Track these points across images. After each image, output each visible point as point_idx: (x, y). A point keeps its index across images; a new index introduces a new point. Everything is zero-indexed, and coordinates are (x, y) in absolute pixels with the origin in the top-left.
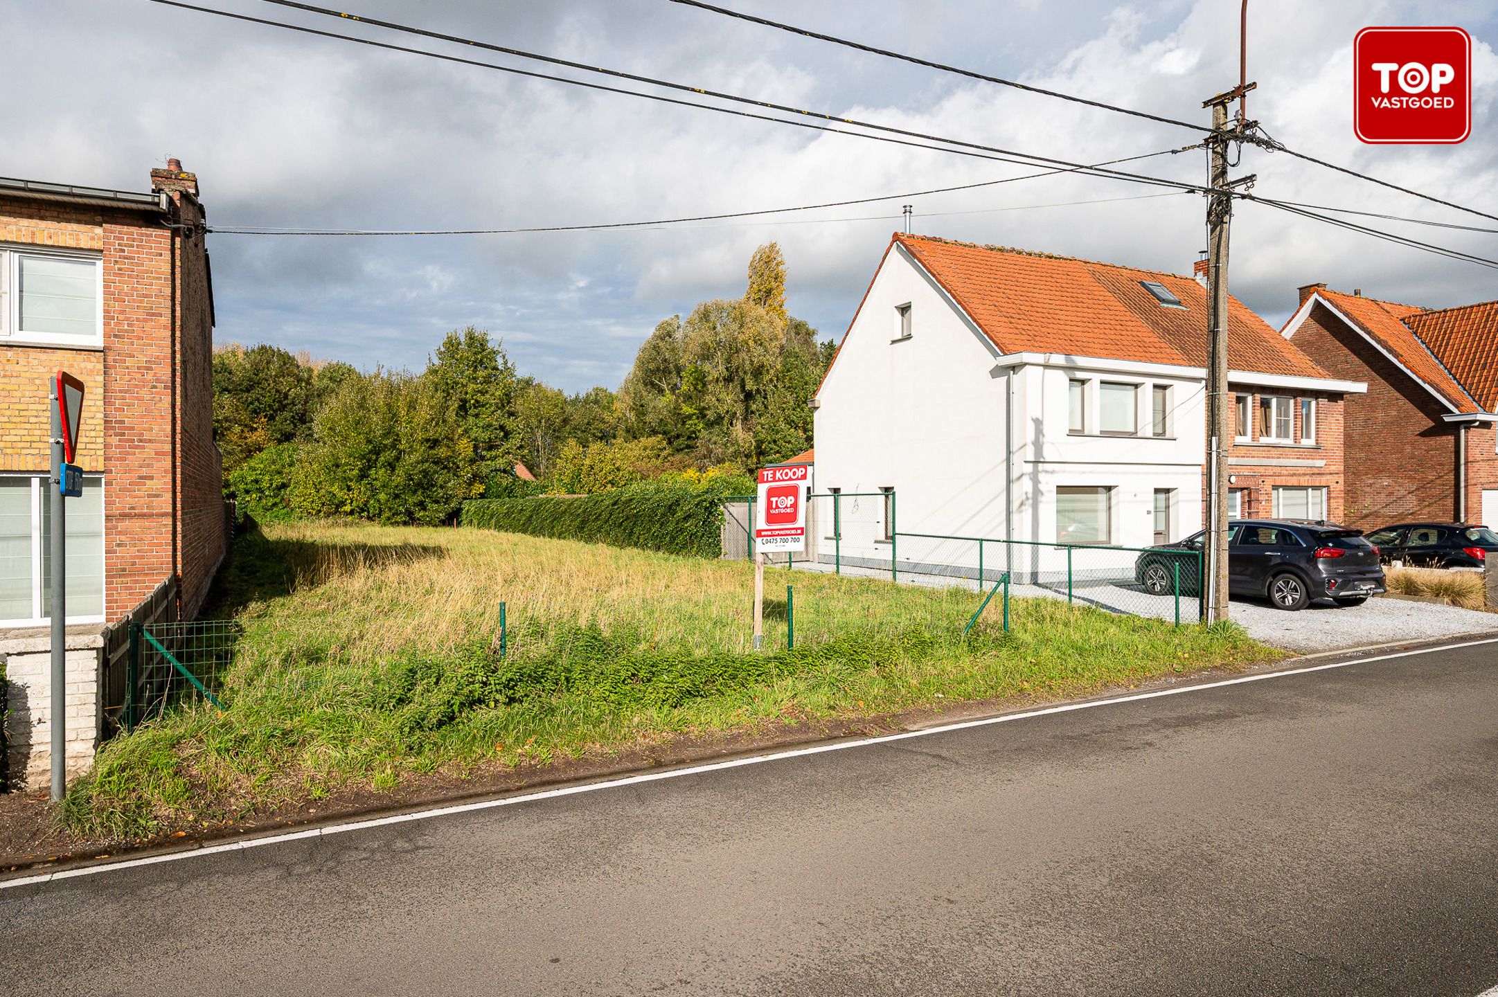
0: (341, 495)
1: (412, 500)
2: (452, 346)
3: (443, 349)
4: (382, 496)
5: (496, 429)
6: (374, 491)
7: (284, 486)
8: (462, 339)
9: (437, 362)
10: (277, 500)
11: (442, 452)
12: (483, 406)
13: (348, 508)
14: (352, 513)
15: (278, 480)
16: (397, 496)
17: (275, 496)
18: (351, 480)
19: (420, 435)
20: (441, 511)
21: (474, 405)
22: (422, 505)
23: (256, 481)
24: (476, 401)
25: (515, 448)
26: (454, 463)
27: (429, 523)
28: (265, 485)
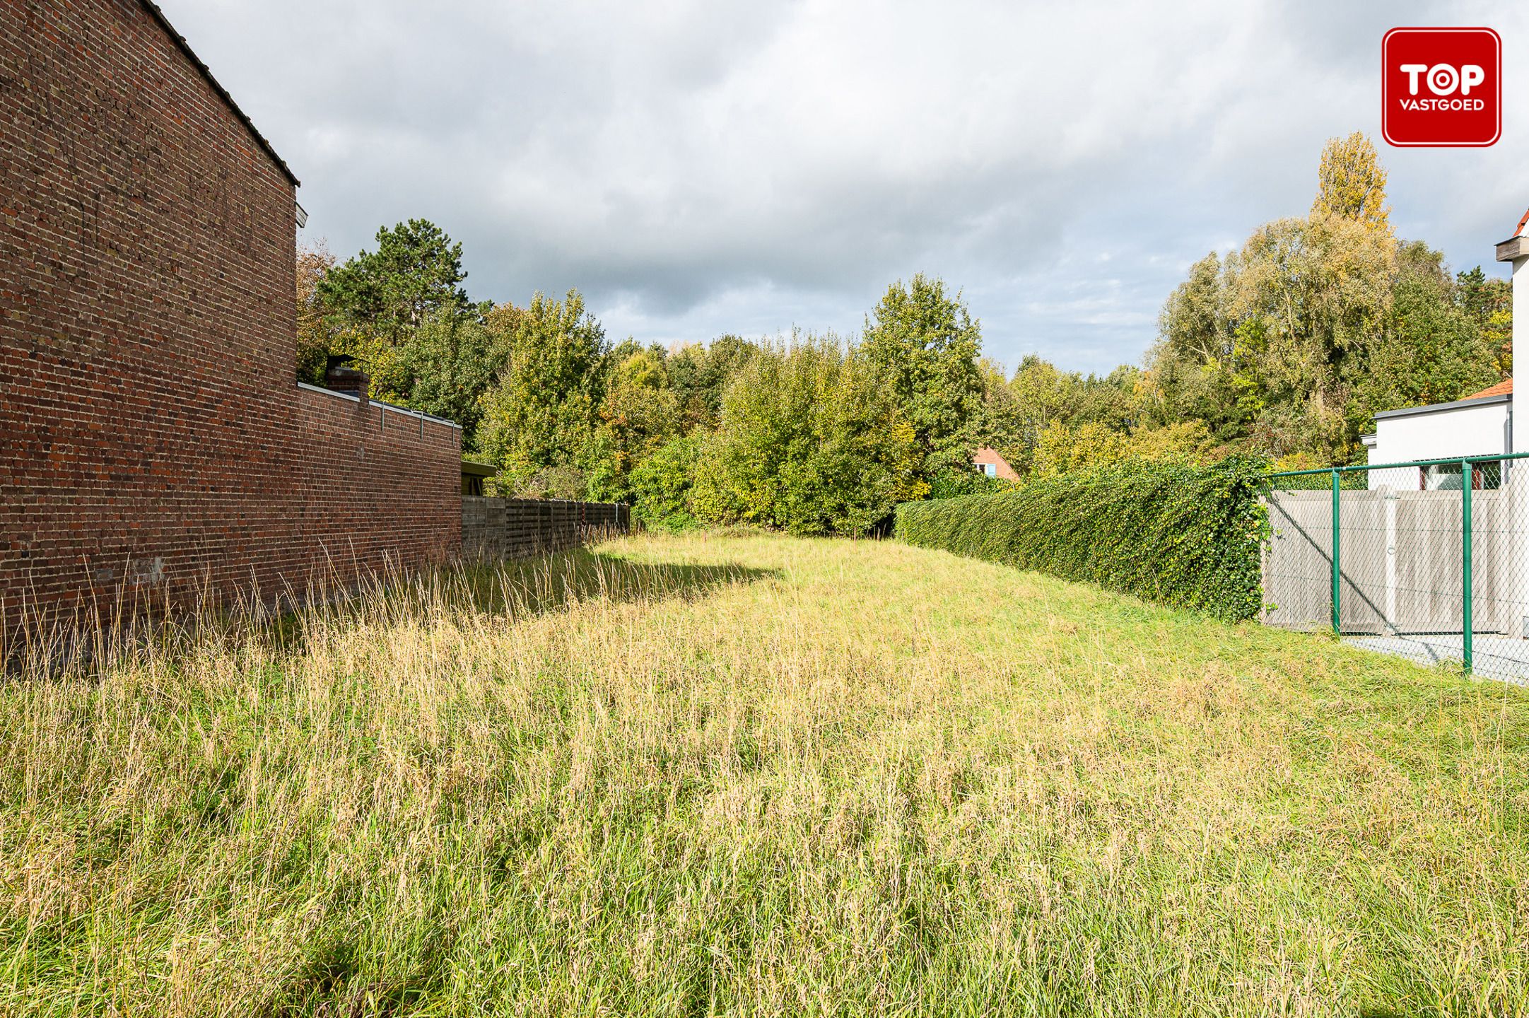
0: (743, 496)
1: (829, 502)
2: (895, 300)
3: (883, 307)
4: (791, 499)
5: (947, 408)
6: (782, 492)
7: (686, 486)
8: (910, 292)
9: (876, 324)
10: (678, 503)
11: (869, 439)
12: (931, 377)
13: (751, 514)
14: (756, 519)
15: (679, 479)
16: (809, 498)
17: (675, 498)
18: (754, 477)
19: (840, 418)
20: (868, 518)
21: (919, 376)
22: (841, 509)
23: (655, 480)
24: (923, 371)
25: (973, 433)
26: (888, 455)
27: (849, 535)
28: (664, 484)
